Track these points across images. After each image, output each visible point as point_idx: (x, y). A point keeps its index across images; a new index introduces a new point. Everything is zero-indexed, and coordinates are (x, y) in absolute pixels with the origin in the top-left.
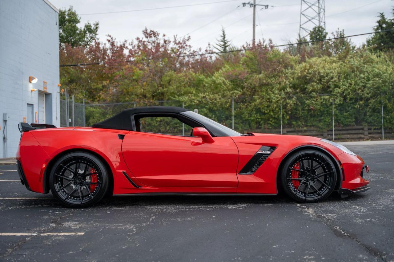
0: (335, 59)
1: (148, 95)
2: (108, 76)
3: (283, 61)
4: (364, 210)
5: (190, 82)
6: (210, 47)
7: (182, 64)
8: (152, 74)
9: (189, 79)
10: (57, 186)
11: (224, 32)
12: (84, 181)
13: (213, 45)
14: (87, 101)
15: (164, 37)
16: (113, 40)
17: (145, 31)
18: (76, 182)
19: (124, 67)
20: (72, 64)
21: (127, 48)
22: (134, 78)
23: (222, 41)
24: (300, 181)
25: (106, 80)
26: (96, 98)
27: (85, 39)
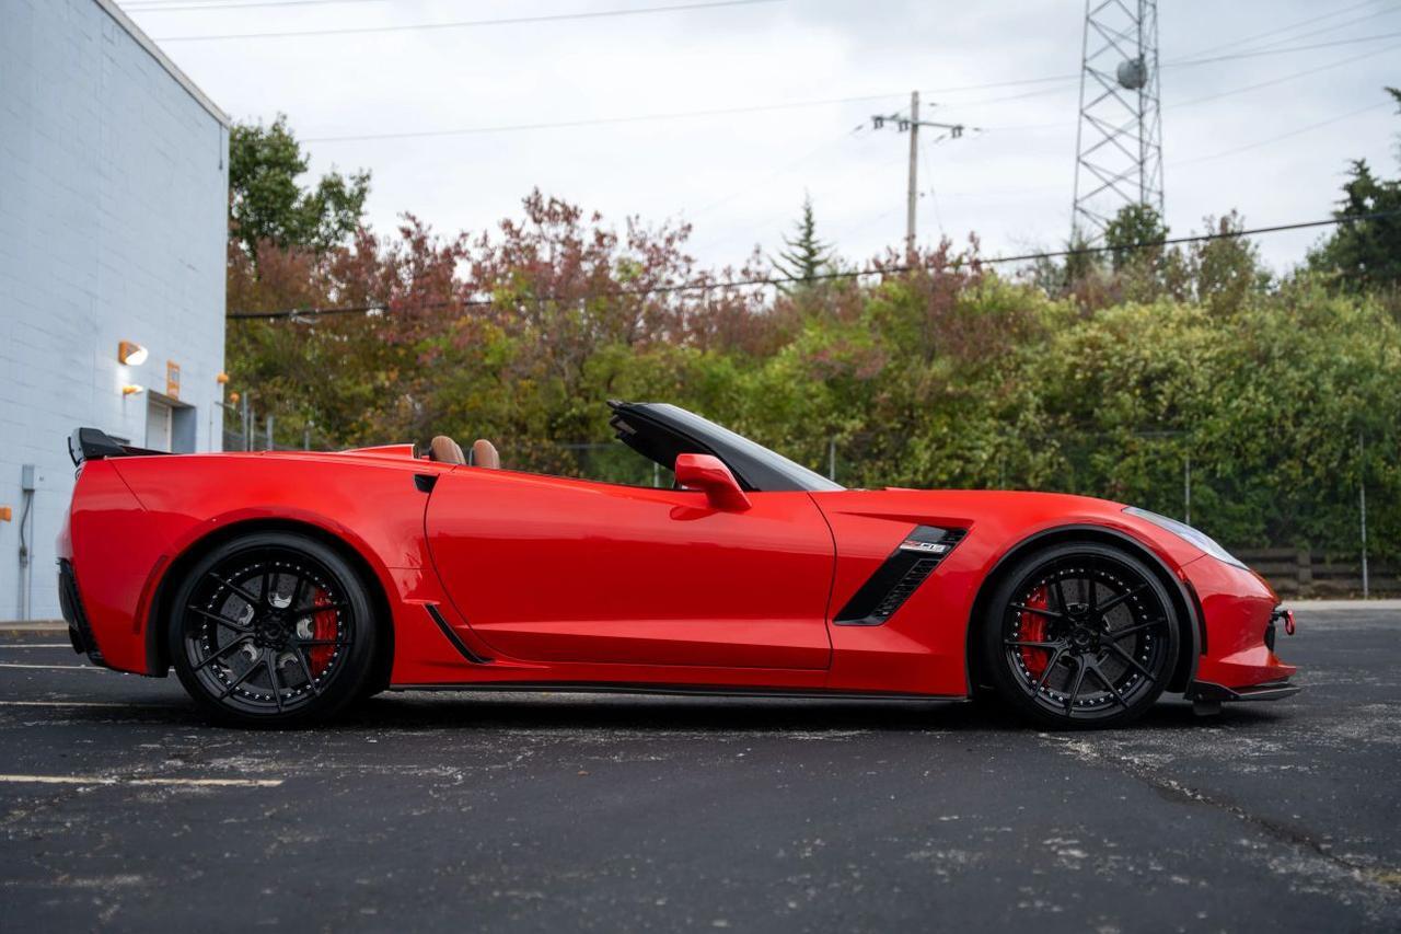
0: (1198, 312)
1: (536, 425)
2: (396, 353)
3: (1016, 318)
4: (1270, 746)
5: (682, 383)
6: (759, 263)
7: (656, 318)
8: (549, 350)
9: (681, 370)
10: (195, 652)
11: (808, 211)
12: (292, 636)
13: (769, 256)
14: (318, 439)
15: (595, 224)
16: (423, 233)
17: (532, 201)
18: (263, 638)
19: (453, 324)
20: (272, 312)
21: (464, 255)
22: (488, 361)
23: (801, 245)
24: (1050, 651)
25: (388, 370)
26: (353, 432)
27: (322, 229)
